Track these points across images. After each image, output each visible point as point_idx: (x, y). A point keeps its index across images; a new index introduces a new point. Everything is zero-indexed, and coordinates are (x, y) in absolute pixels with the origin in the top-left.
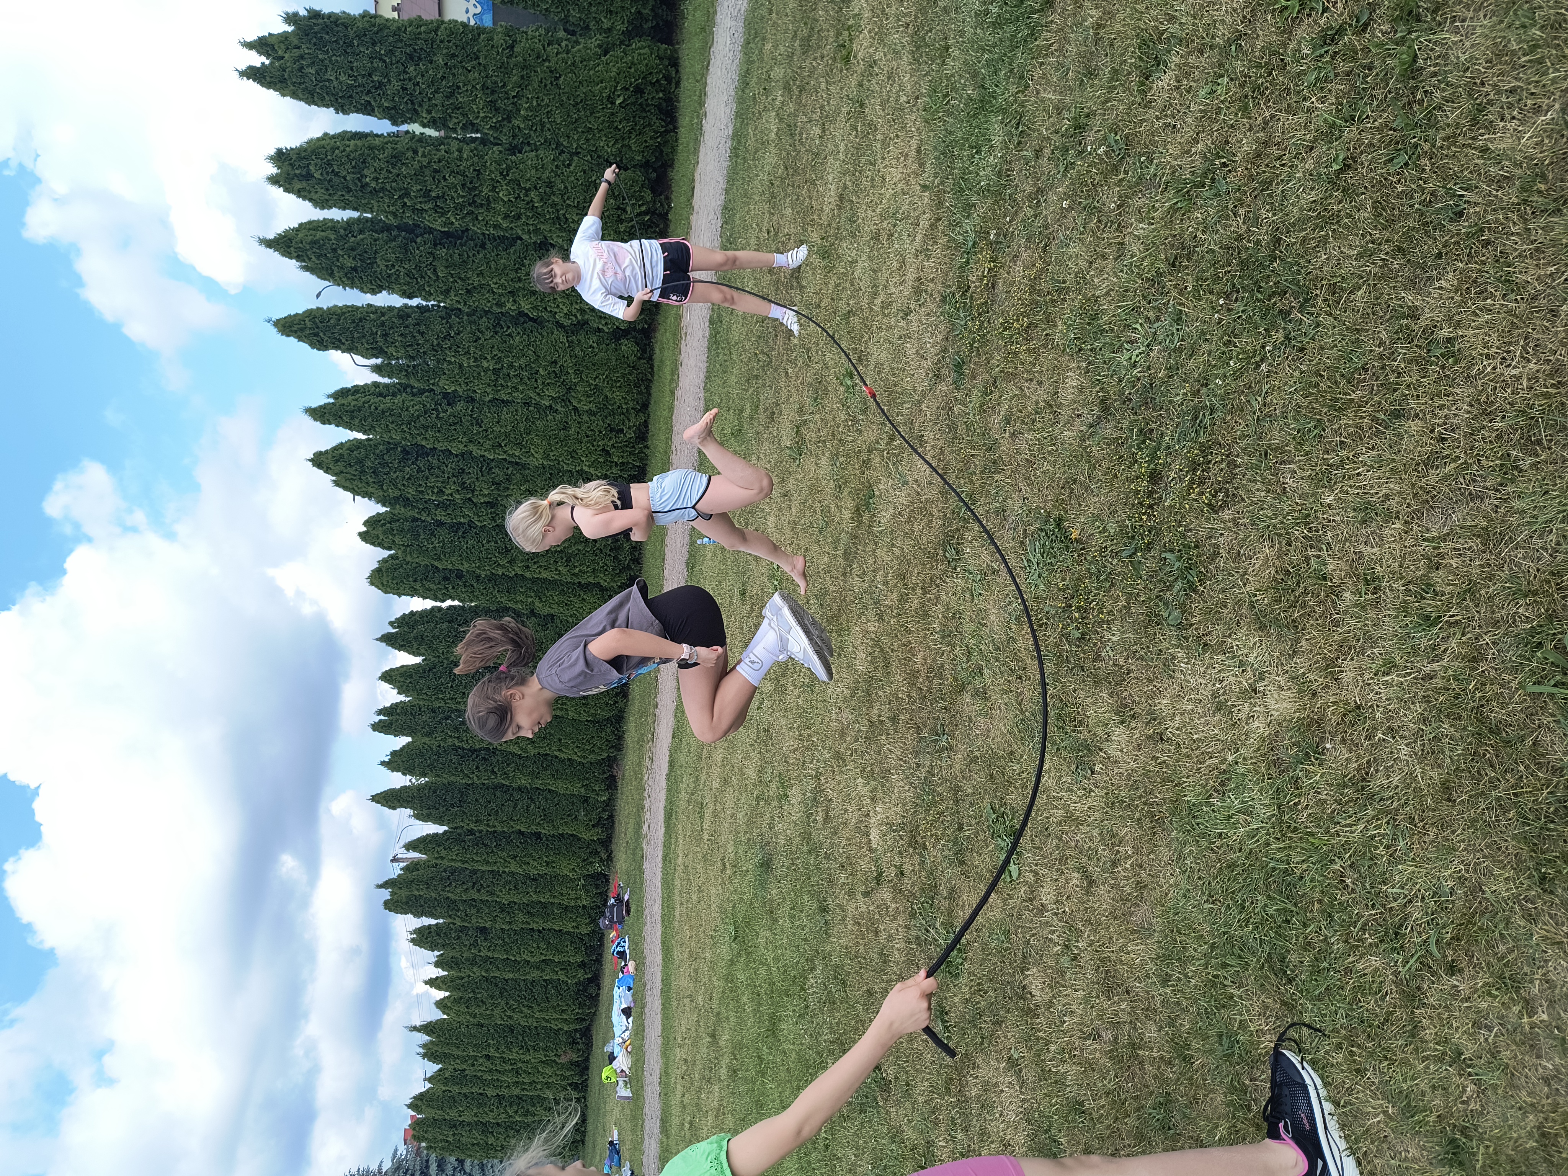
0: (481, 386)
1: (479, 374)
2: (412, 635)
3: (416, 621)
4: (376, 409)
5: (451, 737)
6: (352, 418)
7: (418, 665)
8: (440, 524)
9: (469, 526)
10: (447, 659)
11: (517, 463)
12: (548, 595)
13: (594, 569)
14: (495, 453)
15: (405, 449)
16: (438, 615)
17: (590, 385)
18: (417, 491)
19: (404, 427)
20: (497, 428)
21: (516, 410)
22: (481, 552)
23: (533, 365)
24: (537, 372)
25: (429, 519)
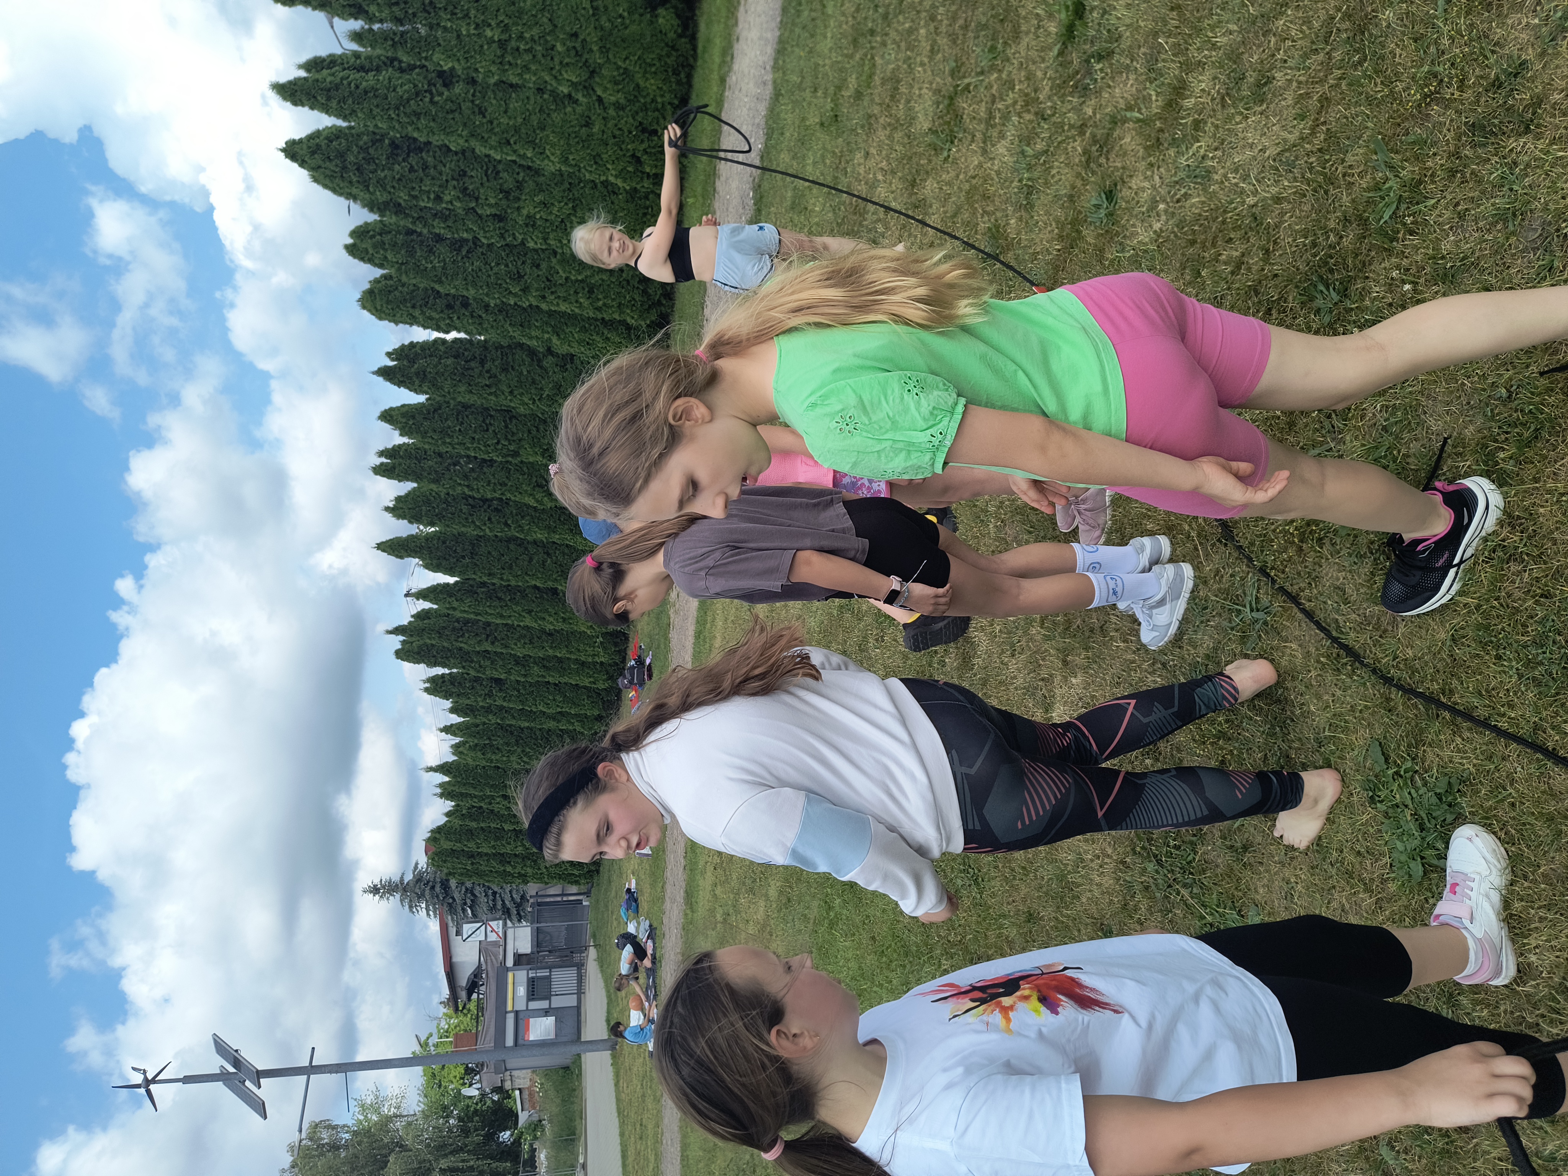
0: (484, 63)
1: (482, 46)
2: (413, 370)
3: (416, 355)
4: (357, 87)
5: (460, 484)
6: (329, 99)
7: (422, 405)
8: (439, 238)
9: (474, 243)
10: (454, 399)
11: (529, 168)
12: (567, 331)
13: (620, 304)
14: (502, 151)
15: (393, 142)
16: (442, 348)
17: (619, 68)
18: (410, 195)
19: (391, 112)
20: (504, 120)
21: (528, 98)
22: (489, 276)
23: (549, 38)
24: (553, 48)
25: (425, 231)
